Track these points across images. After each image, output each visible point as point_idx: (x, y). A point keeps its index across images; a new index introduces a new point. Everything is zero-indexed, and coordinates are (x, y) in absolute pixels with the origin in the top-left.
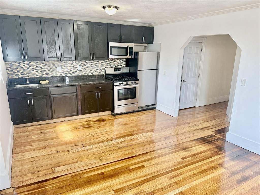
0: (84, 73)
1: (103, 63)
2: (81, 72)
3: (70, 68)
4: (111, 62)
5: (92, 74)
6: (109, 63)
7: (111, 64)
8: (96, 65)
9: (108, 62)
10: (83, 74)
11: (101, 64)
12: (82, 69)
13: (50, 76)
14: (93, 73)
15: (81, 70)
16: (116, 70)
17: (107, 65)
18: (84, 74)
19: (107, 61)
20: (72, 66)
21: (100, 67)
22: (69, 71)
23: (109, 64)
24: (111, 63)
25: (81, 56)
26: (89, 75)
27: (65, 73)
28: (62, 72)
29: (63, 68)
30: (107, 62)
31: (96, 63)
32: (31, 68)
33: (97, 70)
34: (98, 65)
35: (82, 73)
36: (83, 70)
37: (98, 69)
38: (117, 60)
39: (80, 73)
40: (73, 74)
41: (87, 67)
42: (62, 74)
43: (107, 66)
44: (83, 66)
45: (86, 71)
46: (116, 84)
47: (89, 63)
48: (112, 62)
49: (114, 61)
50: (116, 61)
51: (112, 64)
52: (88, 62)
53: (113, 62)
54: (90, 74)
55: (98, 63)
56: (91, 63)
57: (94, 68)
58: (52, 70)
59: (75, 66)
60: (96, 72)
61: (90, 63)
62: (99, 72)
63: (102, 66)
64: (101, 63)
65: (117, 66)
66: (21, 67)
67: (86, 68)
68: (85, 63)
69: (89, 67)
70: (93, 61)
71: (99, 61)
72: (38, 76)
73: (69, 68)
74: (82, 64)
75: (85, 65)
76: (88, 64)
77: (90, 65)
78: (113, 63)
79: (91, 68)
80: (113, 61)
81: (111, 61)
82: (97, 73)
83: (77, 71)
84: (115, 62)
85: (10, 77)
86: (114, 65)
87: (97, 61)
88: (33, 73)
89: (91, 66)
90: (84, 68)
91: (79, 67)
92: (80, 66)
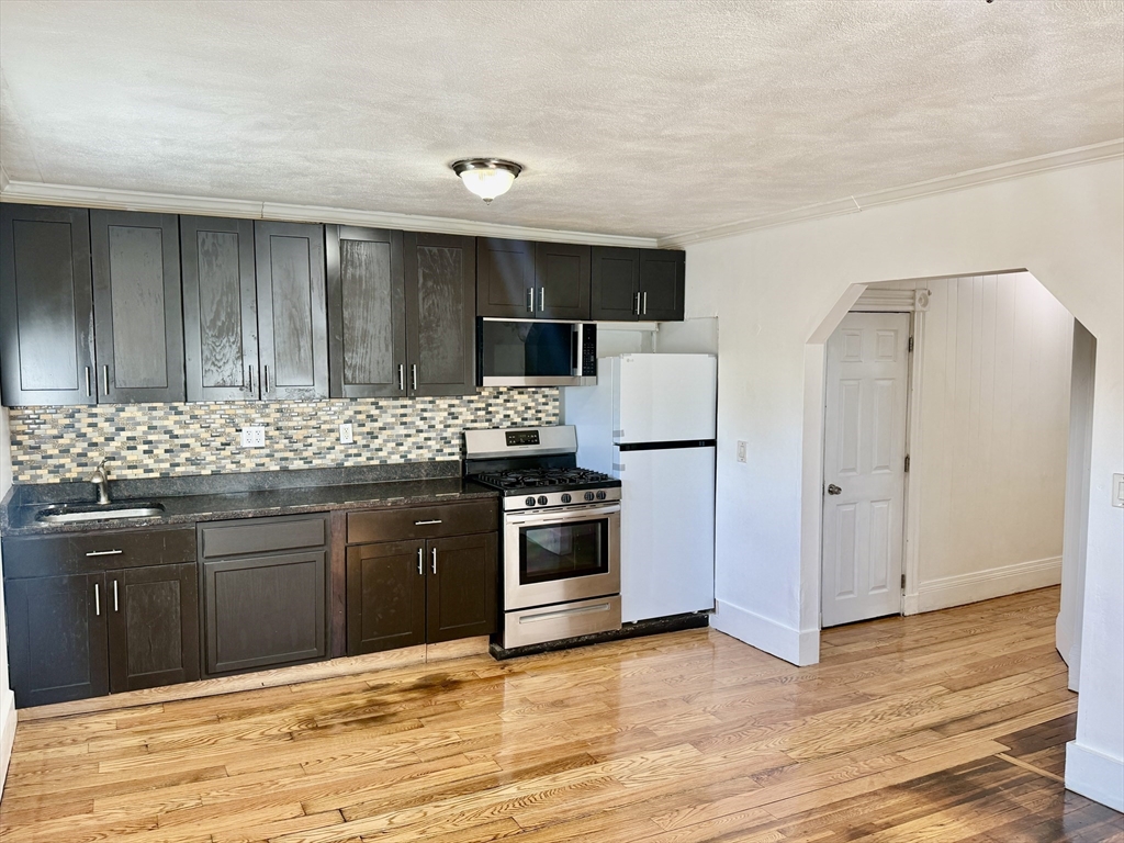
0: (366, 454)
1: (453, 410)
2: (355, 451)
3: (304, 432)
4: (490, 405)
5: (401, 457)
6: (483, 409)
7: (490, 413)
8: (423, 419)
9: (478, 401)
10: (362, 460)
11: (446, 414)
12: (357, 438)
13: (207, 472)
14: (410, 452)
15: (355, 442)
16: (512, 439)
17: (472, 417)
18: (368, 459)
19: (472, 401)
20: (313, 423)
21: (442, 426)
22: (299, 446)
23: (483, 413)
24: (490, 409)
25: (354, 378)
26: (389, 462)
27: (277, 455)
28: (267, 451)
29: (273, 433)
30: (473, 406)
31: (424, 410)
32: (124, 434)
33: (427, 439)
34: (433, 419)
35: (360, 455)
36: (361, 442)
37: (432, 435)
38: (520, 393)
39: (350, 455)
40: (316, 462)
41: (381, 429)
42: (266, 460)
43: (473, 421)
44: (364, 425)
45: (376, 443)
46: (511, 502)
47: (391, 411)
48: (497, 405)
49: (505, 397)
50: (516, 401)
51: (498, 412)
52: (388, 407)
53: (501, 405)
54: (396, 459)
55: (431, 410)
56: (403, 411)
57: (413, 431)
58: (217, 443)
59: (325, 422)
60: (421, 451)
61: (395, 407)
62: (438, 451)
63: (450, 422)
64: (445, 410)
65: (519, 420)
66: (79, 429)
67: (376, 432)
68: (375, 412)
69: (393, 428)
70: (409, 402)
71: (437, 402)
72: (151, 471)
73: (297, 435)
74: (359, 417)
75: (372, 419)
76: (386, 412)
77: (393, 420)
78: (500, 409)
79: (402, 431)
80: (500, 401)
81: (491, 401)
82: (426, 455)
83: (334, 448)
84: (509, 405)
85: (25, 478)
86: (507, 416)
87: (430, 402)
88: (131, 456)
89: (403, 423)
90: (368, 433)
91: (343, 427)
92: (351, 422)
